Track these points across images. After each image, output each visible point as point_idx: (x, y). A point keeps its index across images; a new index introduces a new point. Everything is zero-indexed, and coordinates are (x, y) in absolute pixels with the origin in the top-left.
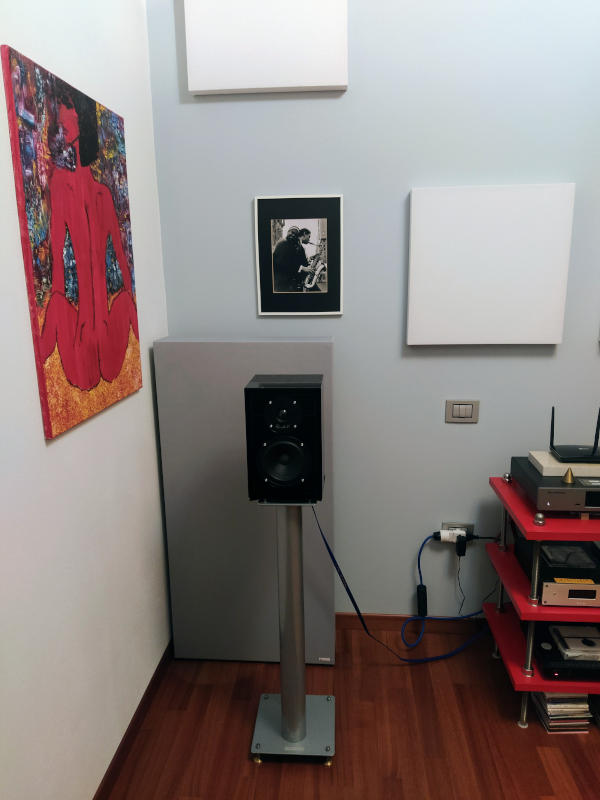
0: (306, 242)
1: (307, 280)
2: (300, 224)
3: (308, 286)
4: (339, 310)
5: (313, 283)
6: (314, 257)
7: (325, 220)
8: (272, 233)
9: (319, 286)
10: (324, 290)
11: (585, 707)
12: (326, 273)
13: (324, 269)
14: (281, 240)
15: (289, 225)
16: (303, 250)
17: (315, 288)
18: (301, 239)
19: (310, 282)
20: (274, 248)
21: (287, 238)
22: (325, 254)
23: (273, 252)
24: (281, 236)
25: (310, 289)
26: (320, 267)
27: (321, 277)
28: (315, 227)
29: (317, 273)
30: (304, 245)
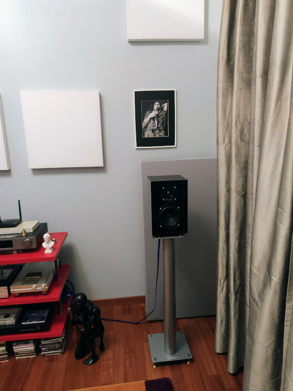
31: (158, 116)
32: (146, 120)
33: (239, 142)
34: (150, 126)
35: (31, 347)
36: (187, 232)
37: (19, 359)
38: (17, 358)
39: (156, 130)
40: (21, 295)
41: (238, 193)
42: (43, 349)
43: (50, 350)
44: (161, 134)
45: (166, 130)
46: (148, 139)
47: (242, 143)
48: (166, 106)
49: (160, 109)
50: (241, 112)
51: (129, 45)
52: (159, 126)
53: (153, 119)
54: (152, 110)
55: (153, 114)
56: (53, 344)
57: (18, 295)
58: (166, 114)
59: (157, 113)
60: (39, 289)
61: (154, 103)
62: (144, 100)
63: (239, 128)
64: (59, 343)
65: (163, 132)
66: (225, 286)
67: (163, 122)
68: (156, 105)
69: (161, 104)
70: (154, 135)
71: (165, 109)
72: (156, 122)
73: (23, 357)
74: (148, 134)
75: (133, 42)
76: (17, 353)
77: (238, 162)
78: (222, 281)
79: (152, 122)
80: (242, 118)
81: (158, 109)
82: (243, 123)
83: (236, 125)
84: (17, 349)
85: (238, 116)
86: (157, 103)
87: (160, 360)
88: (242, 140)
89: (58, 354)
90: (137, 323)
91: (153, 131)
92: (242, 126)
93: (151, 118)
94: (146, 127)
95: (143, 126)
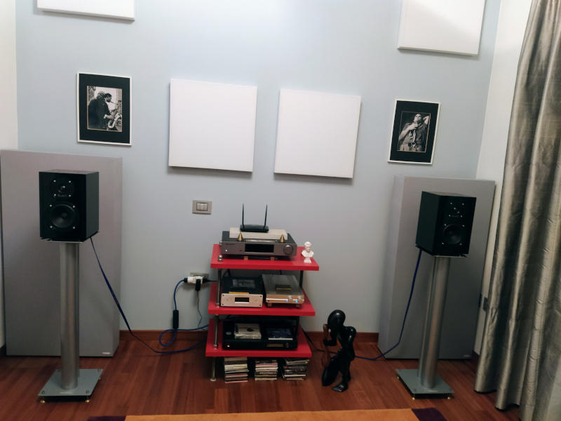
0: (109, 101)
1: (109, 123)
2: (105, 90)
3: (110, 127)
4: (129, 142)
5: (113, 125)
6: (114, 111)
7: (121, 90)
8: (88, 94)
9: (117, 128)
10: (120, 130)
11: (246, 365)
12: (121, 120)
13: (120, 118)
14: (93, 98)
15: (98, 91)
16: (107, 106)
17: (114, 128)
18: (106, 99)
19: (111, 124)
20: (88, 103)
21: (98, 97)
22: (120, 109)
23: (88, 104)
24: (93, 96)
25: (111, 129)
26: (117, 116)
27: (118, 122)
28: (115, 93)
29: (116, 120)
30: (107, 103)
31: (417, 129)
32: (404, 132)
33: (541, 164)
34: (407, 139)
35: (273, 368)
36: (467, 253)
37: (258, 381)
38: (256, 379)
39: (413, 144)
40: (275, 305)
41: (533, 214)
42: (288, 371)
43: (294, 372)
44: (418, 149)
45: (423, 145)
46: (404, 153)
47: (544, 165)
48: (427, 120)
49: (421, 122)
50: (546, 136)
51: (398, 52)
52: (417, 140)
53: (412, 131)
54: (411, 121)
55: (412, 126)
56: (299, 365)
57: (270, 305)
58: (426, 128)
59: (416, 125)
60: (296, 301)
61: (415, 115)
62: (405, 111)
63: (543, 150)
64: (304, 365)
65: (420, 147)
66: (496, 317)
67: (422, 136)
68: (417, 118)
69: (423, 116)
70: (410, 149)
71: (426, 122)
72: (414, 135)
73: (263, 379)
74: (404, 147)
75: (402, 50)
76: (258, 373)
77: (537, 183)
78: (494, 311)
79: (410, 134)
80: (546, 141)
81: (418, 122)
82: (547, 146)
83: (539, 147)
84: (261, 368)
85: (542, 139)
86: (418, 115)
87: (419, 392)
88: (544, 163)
89: (301, 379)
90: (374, 360)
91: (410, 145)
92: (545, 149)
93: (409, 131)
94: (403, 140)
95: (400, 138)
